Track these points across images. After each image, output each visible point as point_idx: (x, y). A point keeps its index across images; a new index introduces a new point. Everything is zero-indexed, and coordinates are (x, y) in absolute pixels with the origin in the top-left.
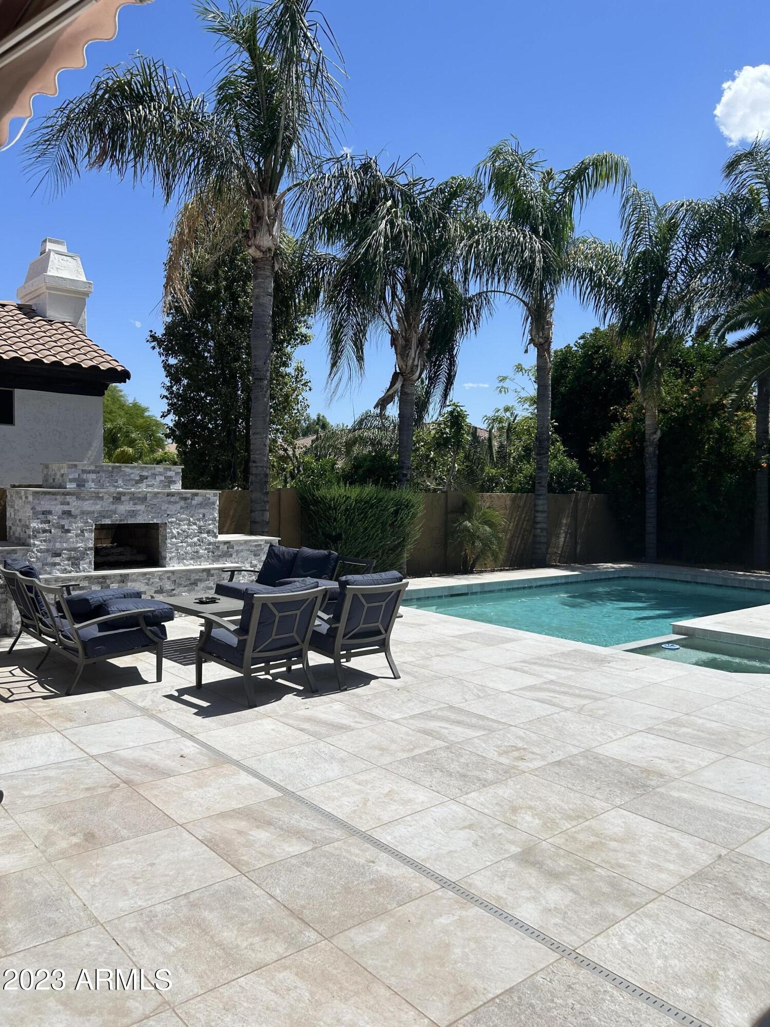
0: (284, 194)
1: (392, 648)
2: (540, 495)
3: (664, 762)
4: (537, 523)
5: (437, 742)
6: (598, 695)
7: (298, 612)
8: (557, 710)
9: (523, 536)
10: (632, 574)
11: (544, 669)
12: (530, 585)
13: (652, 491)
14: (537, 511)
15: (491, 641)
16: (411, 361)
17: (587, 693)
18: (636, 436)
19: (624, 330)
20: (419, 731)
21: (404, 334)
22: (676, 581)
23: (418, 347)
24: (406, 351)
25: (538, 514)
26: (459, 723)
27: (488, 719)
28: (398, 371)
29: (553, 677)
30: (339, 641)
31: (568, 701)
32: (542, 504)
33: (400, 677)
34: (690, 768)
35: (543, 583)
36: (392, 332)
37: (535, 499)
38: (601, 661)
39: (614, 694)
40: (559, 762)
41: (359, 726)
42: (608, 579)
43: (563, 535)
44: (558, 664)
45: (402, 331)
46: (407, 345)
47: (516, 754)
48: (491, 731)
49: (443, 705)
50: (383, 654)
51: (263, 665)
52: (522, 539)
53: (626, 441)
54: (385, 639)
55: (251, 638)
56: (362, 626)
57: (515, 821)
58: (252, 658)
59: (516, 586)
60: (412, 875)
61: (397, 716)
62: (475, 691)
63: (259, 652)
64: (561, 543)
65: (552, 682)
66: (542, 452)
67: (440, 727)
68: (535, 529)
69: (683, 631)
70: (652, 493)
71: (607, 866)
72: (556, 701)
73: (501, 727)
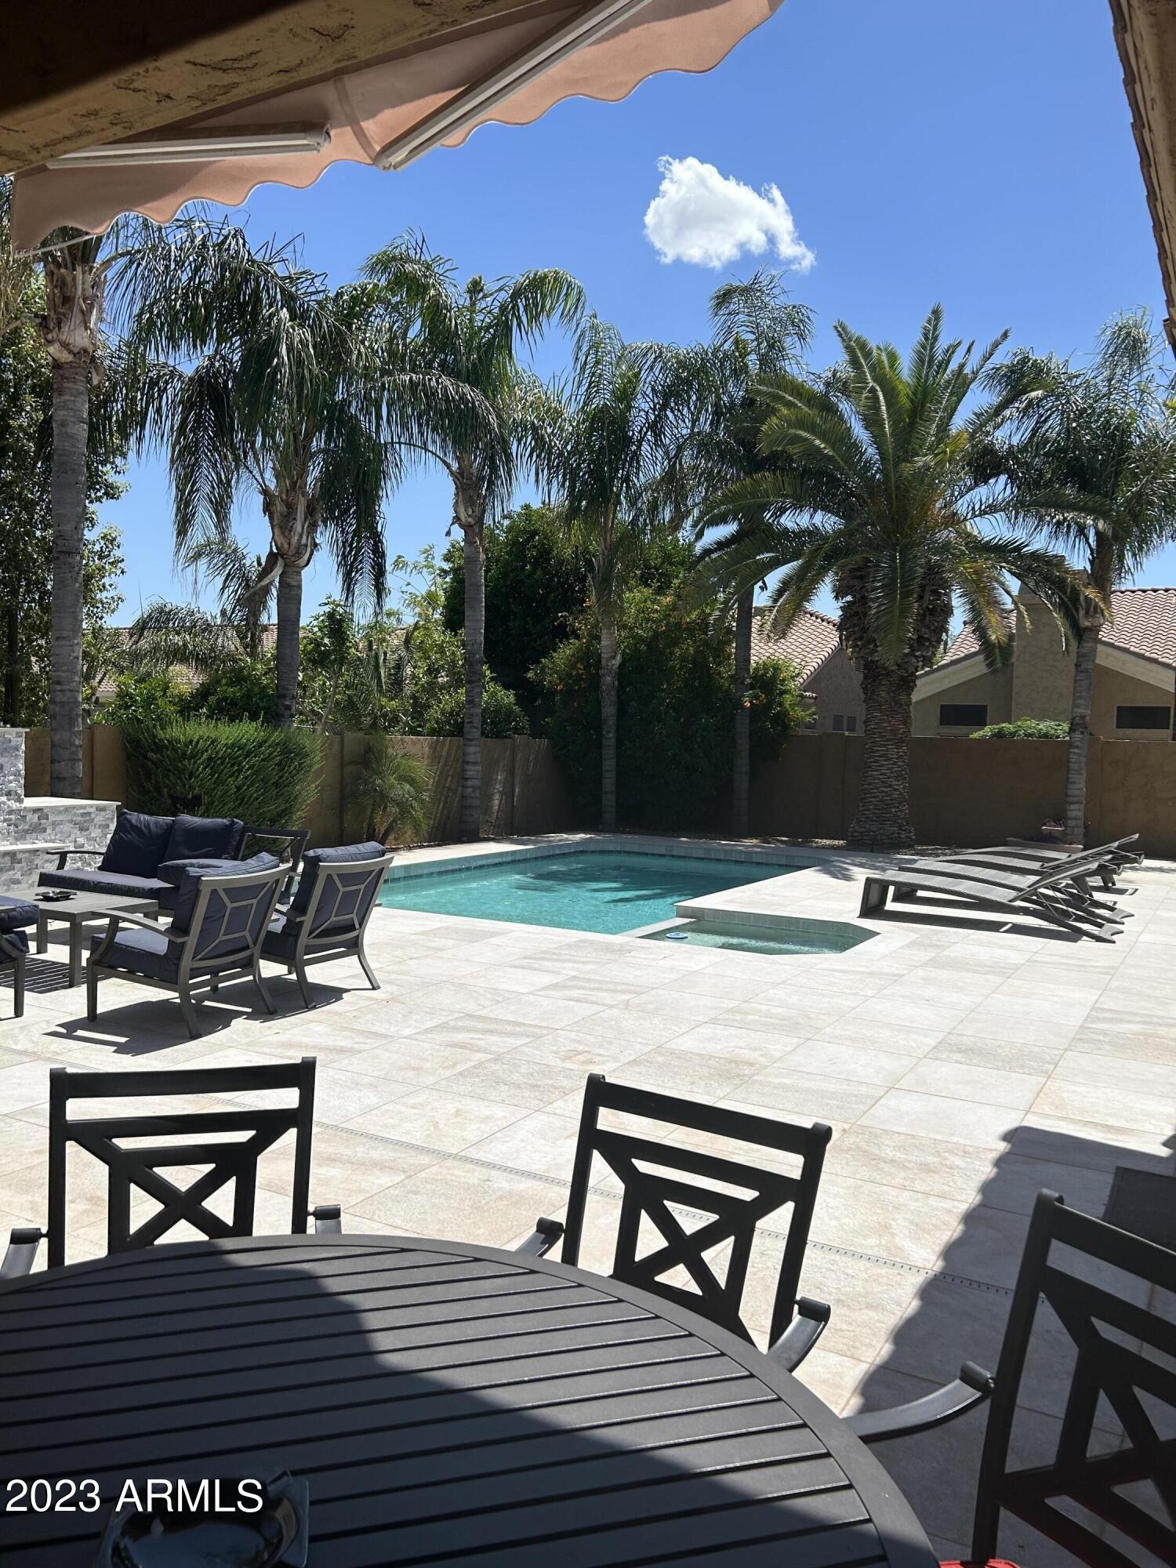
0: (107, 264)
1: (367, 950)
2: (471, 740)
3: (745, 1051)
4: (467, 779)
5: (478, 1055)
6: (638, 989)
7: (254, 901)
8: (601, 1008)
9: (446, 798)
10: (592, 848)
11: (558, 965)
12: (468, 866)
13: (611, 735)
14: (468, 763)
15: (473, 937)
16: (296, 538)
17: (624, 987)
18: (590, 658)
19: (573, 512)
20: (447, 1046)
21: (284, 497)
22: (647, 854)
23: (306, 518)
24: (288, 521)
25: (468, 767)
26: (491, 1032)
27: (524, 1024)
28: (275, 550)
29: (574, 973)
30: (303, 940)
31: (607, 998)
32: (474, 751)
33: (379, 988)
34: (777, 1055)
35: (484, 862)
36: (265, 492)
37: (465, 745)
38: (621, 950)
39: (655, 986)
40: (635, 1060)
41: (367, 1047)
42: (565, 854)
43: (497, 796)
44: (568, 957)
45: (281, 492)
46: (289, 514)
47: (581, 1058)
48: (538, 1037)
49: (457, 1015)
50: (355, 957)
51: (208, 977)
52: (446, 802)
53: (579, 665)
54: (357, 937)
55: (192, 940)
56: (333, 919)
57: (621, 1123)
58: (192, 969)
59: (450, 868)
60: (542, 1186)
61: (407, 1032)
62: (489, 996)
63: (200, 960)
64: (496, 808)
65: (574, 977)
66: (473, 679)
67: (472, 1039)
68: (464, 787)
69: (690, 912)
70: (610, 737)
71: (741, 1152)
72: (593, 998)
73: (546, 1032)
